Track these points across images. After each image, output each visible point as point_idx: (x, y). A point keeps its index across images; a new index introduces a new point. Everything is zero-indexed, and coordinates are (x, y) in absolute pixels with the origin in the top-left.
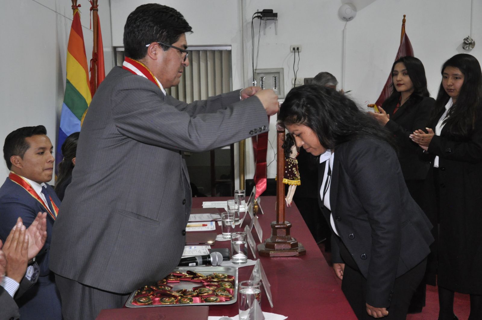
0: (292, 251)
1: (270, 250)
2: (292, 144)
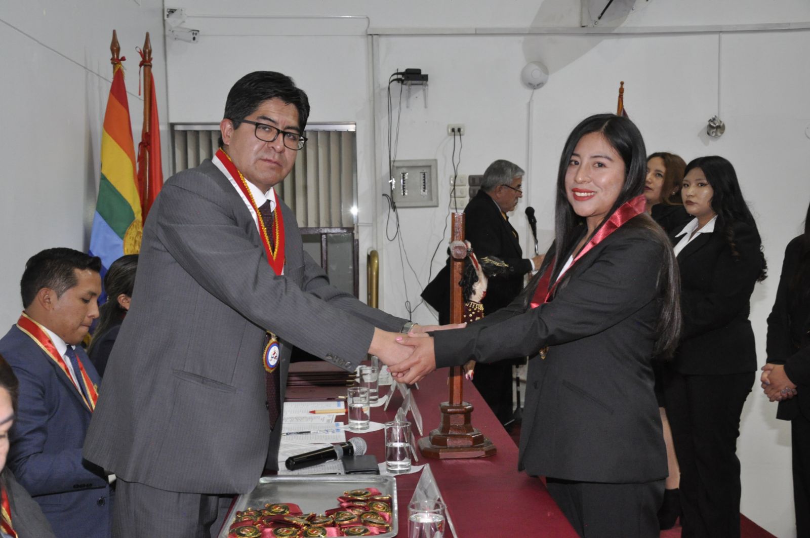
0: (475, 449)
1: (440, 449)
2: (475, 279)
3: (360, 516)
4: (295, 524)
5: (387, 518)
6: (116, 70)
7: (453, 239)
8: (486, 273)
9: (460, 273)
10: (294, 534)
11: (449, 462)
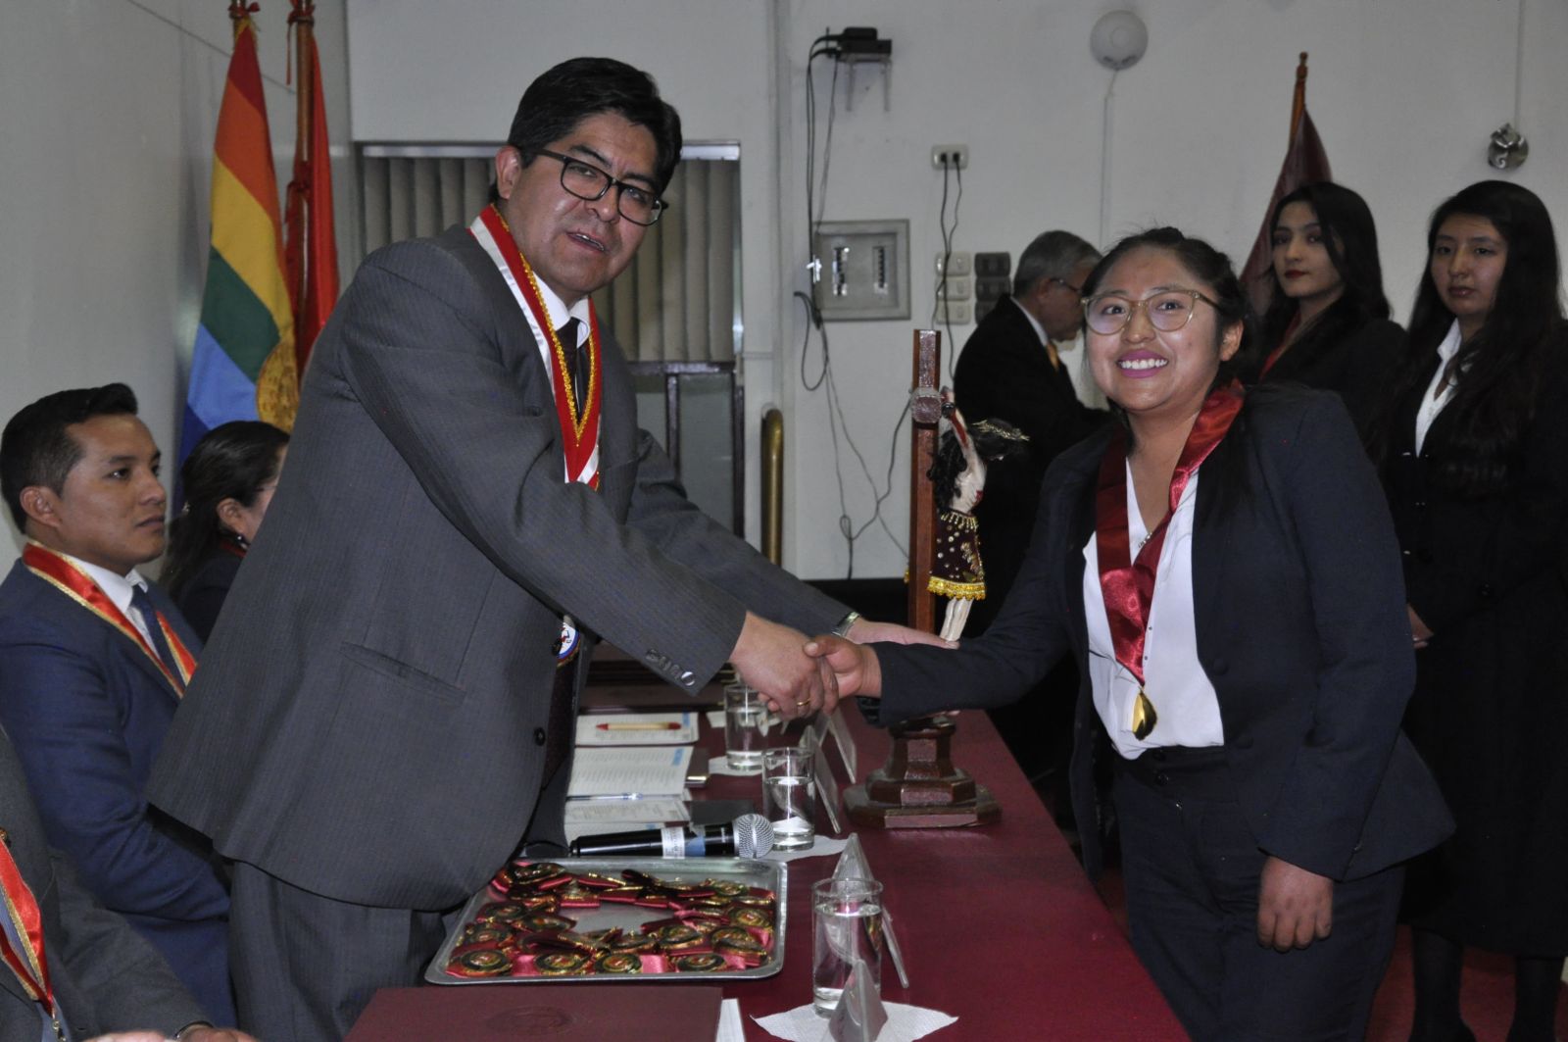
0: (957, 810)
1: (885, 808)
2: (961, 465)
3: (709, 936)
4: (580, 946)
5: (764, 938)
6: (241, 30)
7: (916, 384)
8: (983, 454)
9: (929, 453)
10: (578, 965)
11: (902, 835)
